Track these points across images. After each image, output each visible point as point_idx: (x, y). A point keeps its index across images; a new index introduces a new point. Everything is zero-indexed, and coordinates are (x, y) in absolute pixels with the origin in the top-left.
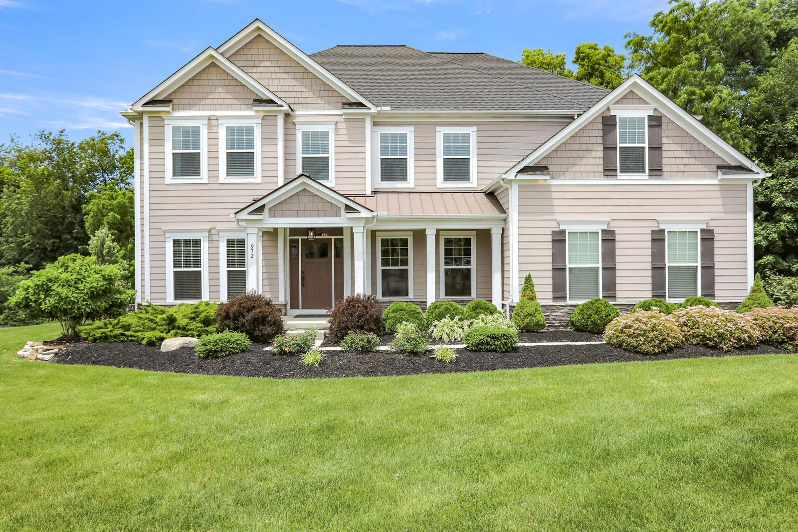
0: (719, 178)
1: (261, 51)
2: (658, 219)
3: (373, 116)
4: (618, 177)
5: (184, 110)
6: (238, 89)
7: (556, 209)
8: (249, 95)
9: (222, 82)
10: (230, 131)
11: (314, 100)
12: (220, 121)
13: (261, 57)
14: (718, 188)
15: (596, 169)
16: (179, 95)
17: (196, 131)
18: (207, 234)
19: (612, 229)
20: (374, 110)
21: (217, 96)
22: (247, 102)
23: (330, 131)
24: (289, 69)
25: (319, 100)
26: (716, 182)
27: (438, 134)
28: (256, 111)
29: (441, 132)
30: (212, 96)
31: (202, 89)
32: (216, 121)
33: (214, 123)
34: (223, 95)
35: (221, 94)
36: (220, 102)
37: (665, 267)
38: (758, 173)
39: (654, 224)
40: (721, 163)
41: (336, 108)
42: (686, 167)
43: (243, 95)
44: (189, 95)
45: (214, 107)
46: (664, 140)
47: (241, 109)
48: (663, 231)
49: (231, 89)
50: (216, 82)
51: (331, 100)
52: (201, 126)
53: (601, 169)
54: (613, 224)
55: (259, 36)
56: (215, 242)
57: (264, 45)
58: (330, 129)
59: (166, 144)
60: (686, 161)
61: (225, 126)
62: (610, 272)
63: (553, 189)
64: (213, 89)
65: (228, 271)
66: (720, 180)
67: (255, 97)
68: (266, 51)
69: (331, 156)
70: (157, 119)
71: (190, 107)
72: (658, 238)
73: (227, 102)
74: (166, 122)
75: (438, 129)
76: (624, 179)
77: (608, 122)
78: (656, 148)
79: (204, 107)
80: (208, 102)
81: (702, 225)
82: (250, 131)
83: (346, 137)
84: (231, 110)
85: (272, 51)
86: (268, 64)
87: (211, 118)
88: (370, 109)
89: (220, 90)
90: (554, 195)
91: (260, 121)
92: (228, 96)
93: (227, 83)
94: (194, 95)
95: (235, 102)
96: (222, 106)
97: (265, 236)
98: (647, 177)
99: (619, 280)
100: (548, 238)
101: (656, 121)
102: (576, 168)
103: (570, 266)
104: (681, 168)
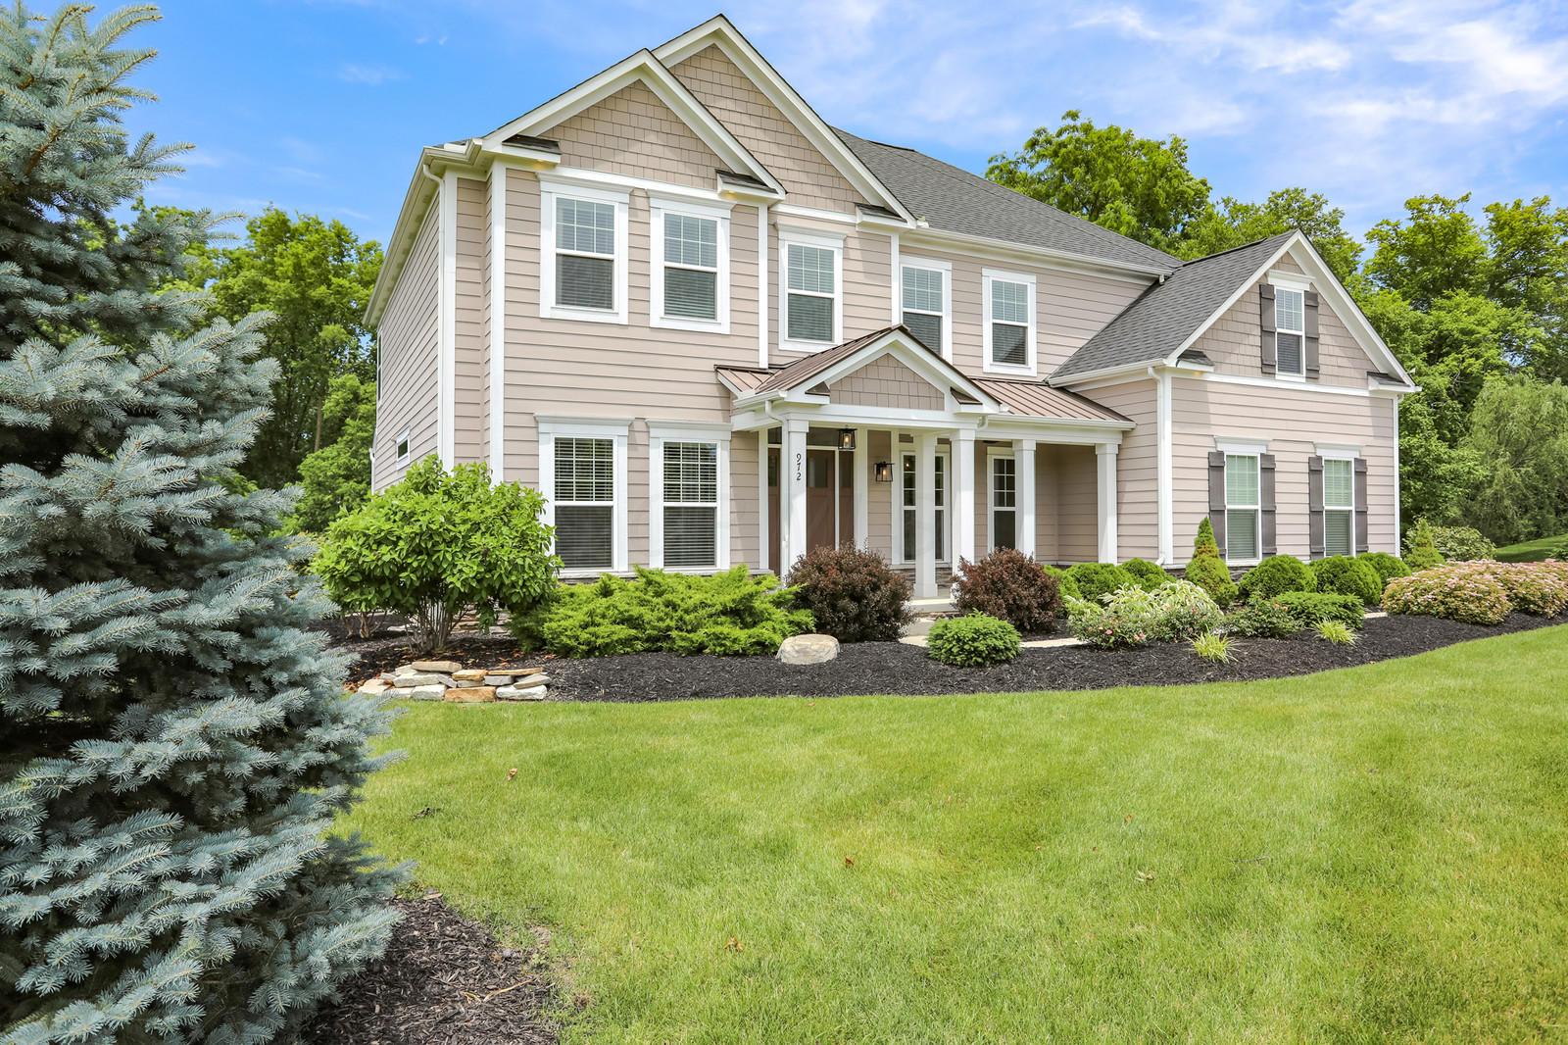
0: (1370, 388)
1: (716, 78)
2: (1315, 441)
3: (905, 235)
4: (1277, 377)
5: (580, 167)
6: (686, 143)
7: (1214, 419)
8: (706, 160)
9: (656, 125)
10: (672, 224)
11: (808, 189)
12: (653, 202)
13: (717, 90)
14: (1366, 402)
15: (1247, 361)
16: (571, 134)
17: (606, 216)
18: (625, 431)
19: (1271, 453)
20: (911, 225)
21: (646, 148)
22: (703, 172)
23: (836, 251)
24: (766, 123)
25: (817, 191)
26: (1366, 394)
27: (984, 280)
28: (723, 194)
29: (990, 276)
30: (636, 147)
31: (617, 130)
32: (645, 200)
33: (640, 203)
34: (659, 151)
35: (653, 146)
36: (654, 163)
37: (1322, 512)
39: (1310, 449)
40: (1372, 370)
41: (845, 211)
42: (1342, 370)
43: (696, 157)
44: (591, 138)
45: (641, 171)
46: (1321, 329)
47: (692, 185)
48: (1320, 459)
49: (674, 141)
50: (645, 122)
51: (837, 194)
52: (617, 206)
53: (1258, 362)
54: (1274, 446)
55: (714, 47)
56: (640, 448)
57: (721, 67)
58: (835, 246)
59: (544, 233)
60: (1340, 361)
61: (662, 213)
62: (1270, 517)
64: (639, 134)
65: (666, 508)
66: (1370, 392)
67: (718, 166)
68: (726, 80)
69: (838, 296)
70: (526, 177)
71: (592, 162)
72: (1315, 469)
73: (666, 165)
74: (544, 186)
75: (985, 271)
76: (1284, 380)
77: (1265, 294)
78: (1313, 339)
79: (621, 168)
80: (630, 158)
81: (1355, 452)
82: (709, 229)
83: (859, 266)
84: (674, 183)
85: (737, 82)
86: (730, 105)
87: (637, 193)
88: (905, 221)
89: (652, 138)
90: (1211, 397)
91: (728, 214)
92: (668, 153)
93: (666, 127)
94: (600, 140)
95: (681, 168)
96: (658, 173)
97: (735, 440)
98: (1304, 380)
99: (1279, 530)
100: (1205, 464)
101: (1312, 300)
102: (1233, 359)
103: (1228, 507)
104: (1336, 371)
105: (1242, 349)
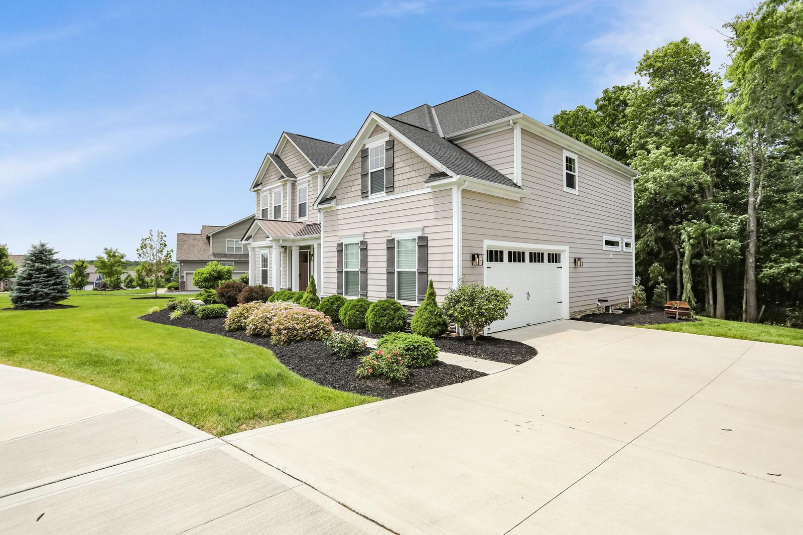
2: (389, 230)
3: (321, 173)
4: (370, 198)
7: (340, 227)
12: (273, 190)
14: (431, 196)
15: (355, 194)
17: (267, 197)
19: (365, 240)
26: (429, 190)
28: (280, 182)
31: (270, 175)
33: (271, 191)
35: (273, 176)
37: (394, 272)
38: (452, 177)
39: (388, 235)
40: (433, 172)
42: (409, 180)
44: (266, 179)
46: (396, 160)
47: (277, 183)
48: (394, 239)
52: (268, 194)
53: (359, 193)
59: (260, 206)
60: (409, 175)
61: (274, 193)
62: (365, 275)
63: (339, 212)
66: (431, 188)
71: (266, 185)
72: (391, 246)
73: (275, 179)
74: (261, 194)
76: (374, 198)
77: (364, 155)
78: (390, 169)
79: (270, 184)
80: (271, 181)
81: (418, 232)
82: (280, 193)
88: (316, 170)
90: (340, 217)
91: (282, 188)
96: (274, 182)
98: (385, 194)
99: (369, 282)
100: (335, 249)
101: (391, 145)
102: (349, 195)
103: (345, 270)
104: (406, 182)
105: (353, 189)
